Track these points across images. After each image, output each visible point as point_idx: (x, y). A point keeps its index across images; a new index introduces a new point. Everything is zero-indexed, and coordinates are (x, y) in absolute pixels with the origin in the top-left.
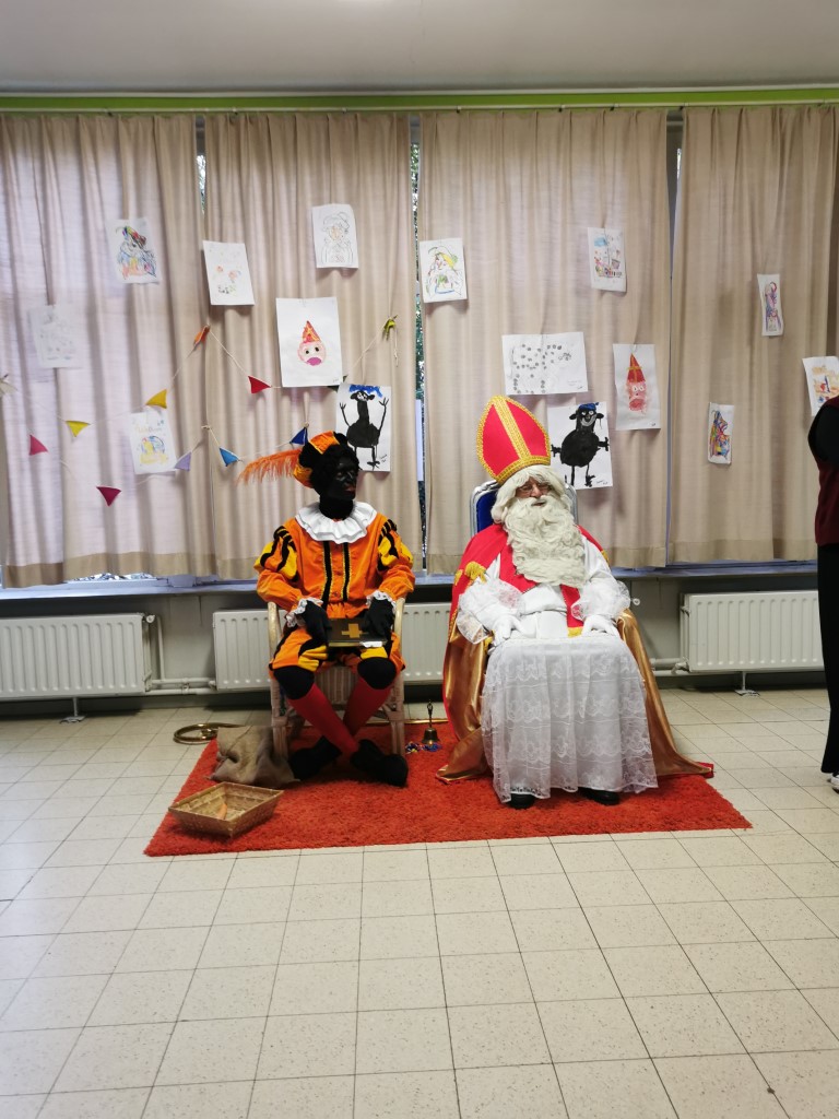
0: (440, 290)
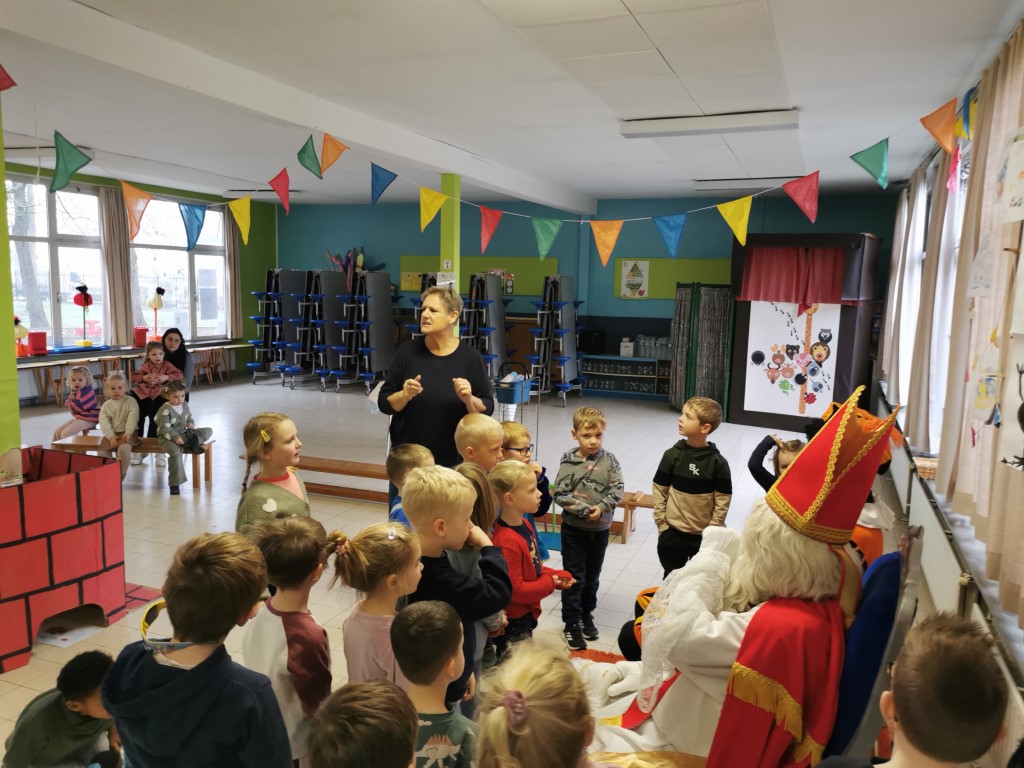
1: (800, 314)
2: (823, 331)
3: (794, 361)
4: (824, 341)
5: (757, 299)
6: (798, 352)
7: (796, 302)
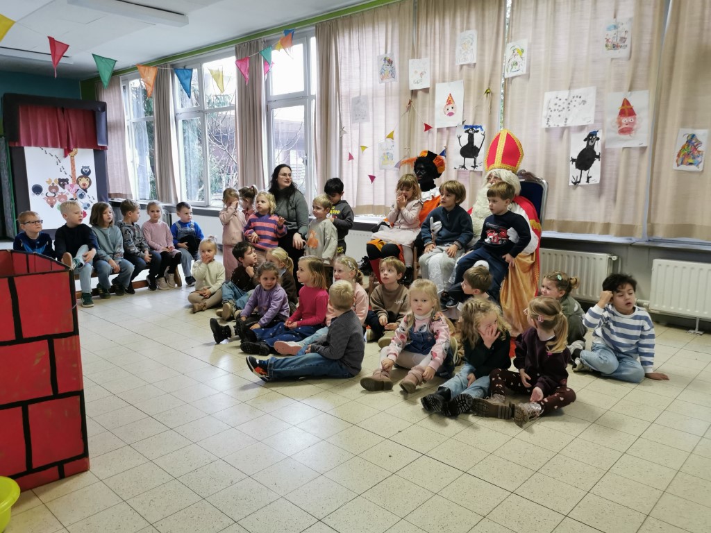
0: (513, 70)
1: (65, 156)
2: (86, 167)
3: (66, 190)
4: (86, 174)
5: (29, 145)
6: (68, 183)
7: (61, 147)
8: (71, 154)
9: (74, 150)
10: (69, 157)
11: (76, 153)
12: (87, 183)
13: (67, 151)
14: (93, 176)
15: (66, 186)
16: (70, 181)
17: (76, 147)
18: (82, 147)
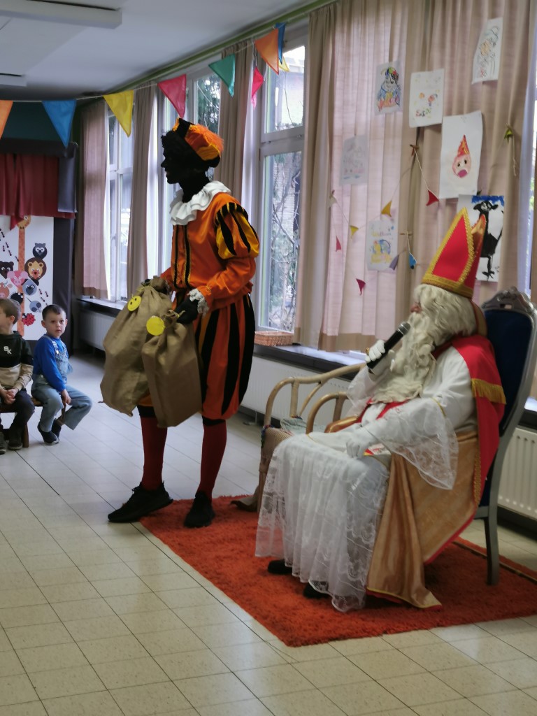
1: (12, 227)
2: (37, 245)
3: (9, 280)
4: (39, 256)
6: (12, 269)
7: (7, 214)
8: (21, 224)
9: (26, 218)
10: (17, 229)
11: (28, 223)
12: (40, 270)
13: (16, 220)
14: (49, 260)
15: (10, 274)
16: (16, 267)
17: (29, 214)
18: (38, 213)
